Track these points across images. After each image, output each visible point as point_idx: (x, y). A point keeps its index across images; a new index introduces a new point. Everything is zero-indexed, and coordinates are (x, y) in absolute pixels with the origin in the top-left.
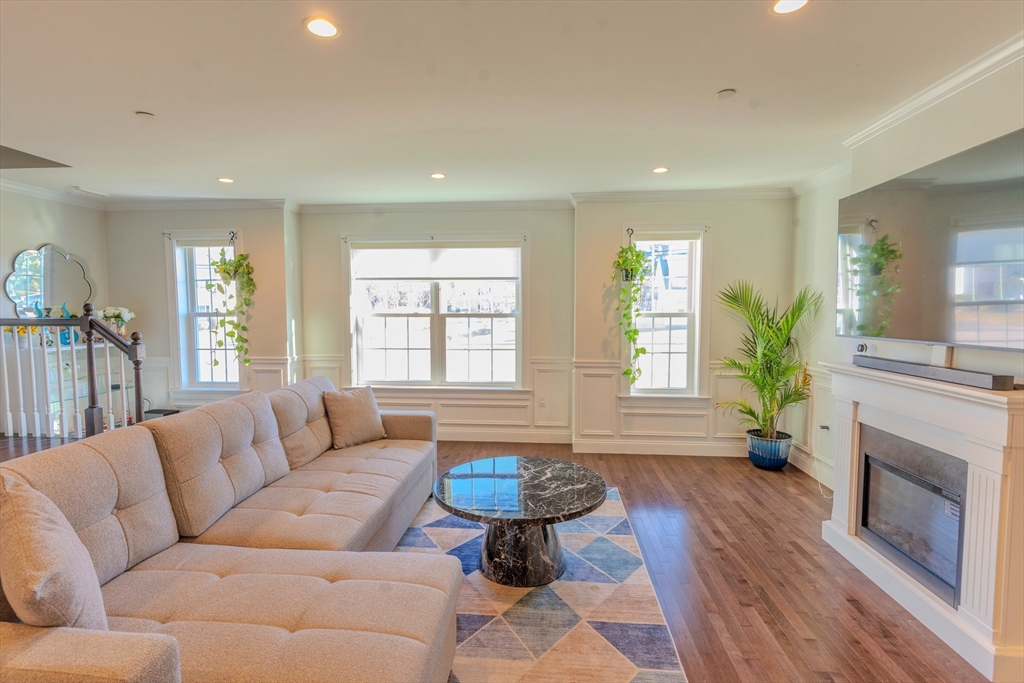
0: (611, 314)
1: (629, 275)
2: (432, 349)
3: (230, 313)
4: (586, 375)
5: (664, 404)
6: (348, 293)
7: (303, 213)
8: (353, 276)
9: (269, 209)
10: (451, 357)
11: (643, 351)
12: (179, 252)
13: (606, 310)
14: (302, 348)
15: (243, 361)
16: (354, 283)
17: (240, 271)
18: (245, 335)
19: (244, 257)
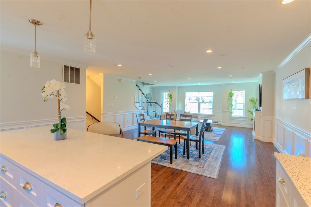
0: (228, 103)
1: (231, 97)
2: (198, 108)
3: (169, 102)
4: (224, 113)
5: (238, 118)
6: (185, 99)
7: (179, 87)
8: (186, 96)
9: (175, 87)
10: (201, 110)
11: (234, 109)
12: (162, 93)
13: (227, 102)
14: (178, 107)
15: (170, 109)
16: (186, 97)
17: (170, 96)
18: (171, 105)
19: (171, 94)
